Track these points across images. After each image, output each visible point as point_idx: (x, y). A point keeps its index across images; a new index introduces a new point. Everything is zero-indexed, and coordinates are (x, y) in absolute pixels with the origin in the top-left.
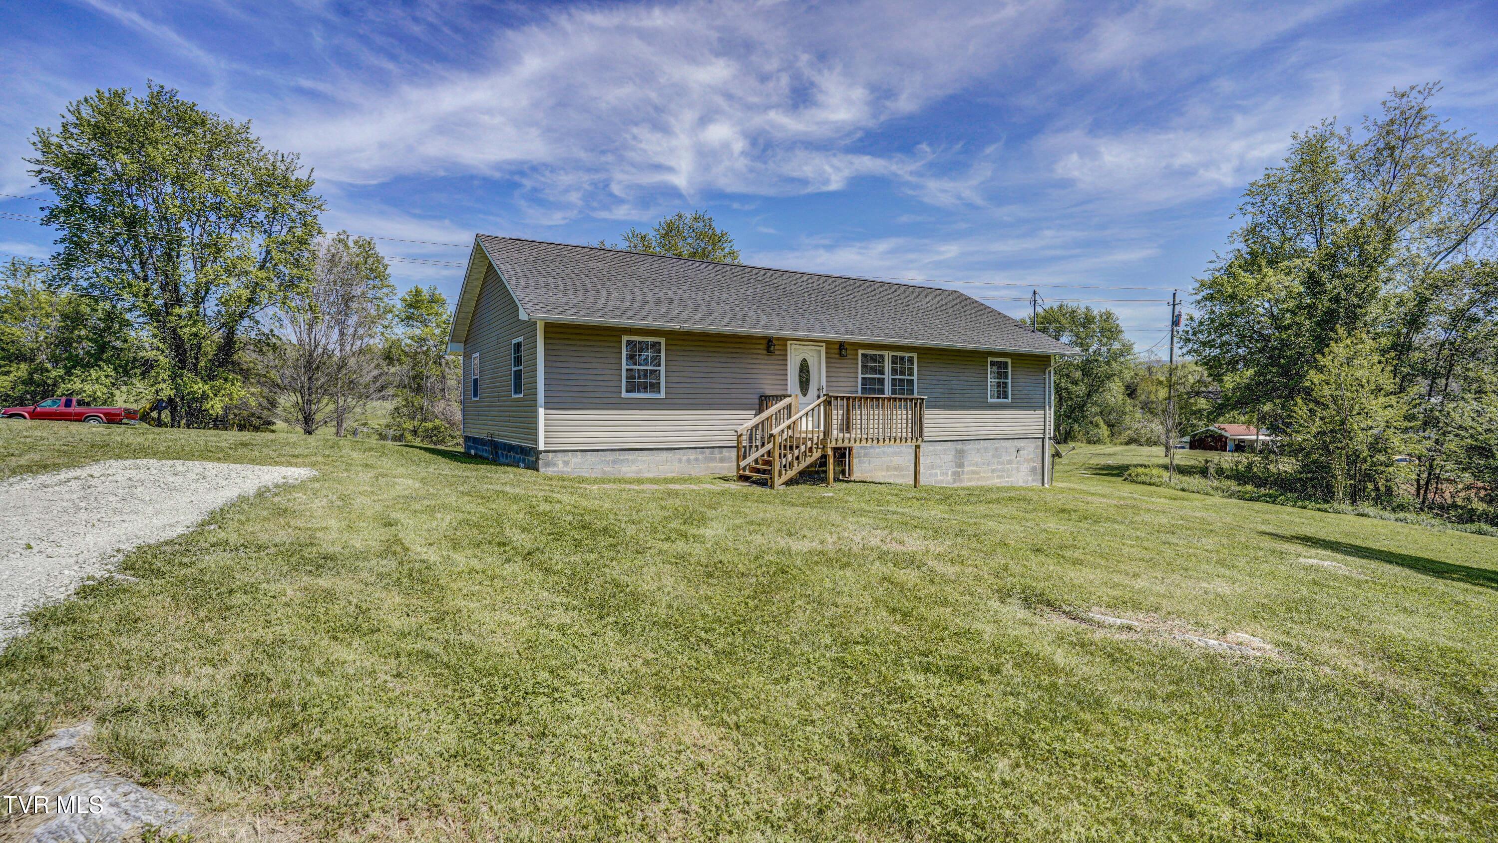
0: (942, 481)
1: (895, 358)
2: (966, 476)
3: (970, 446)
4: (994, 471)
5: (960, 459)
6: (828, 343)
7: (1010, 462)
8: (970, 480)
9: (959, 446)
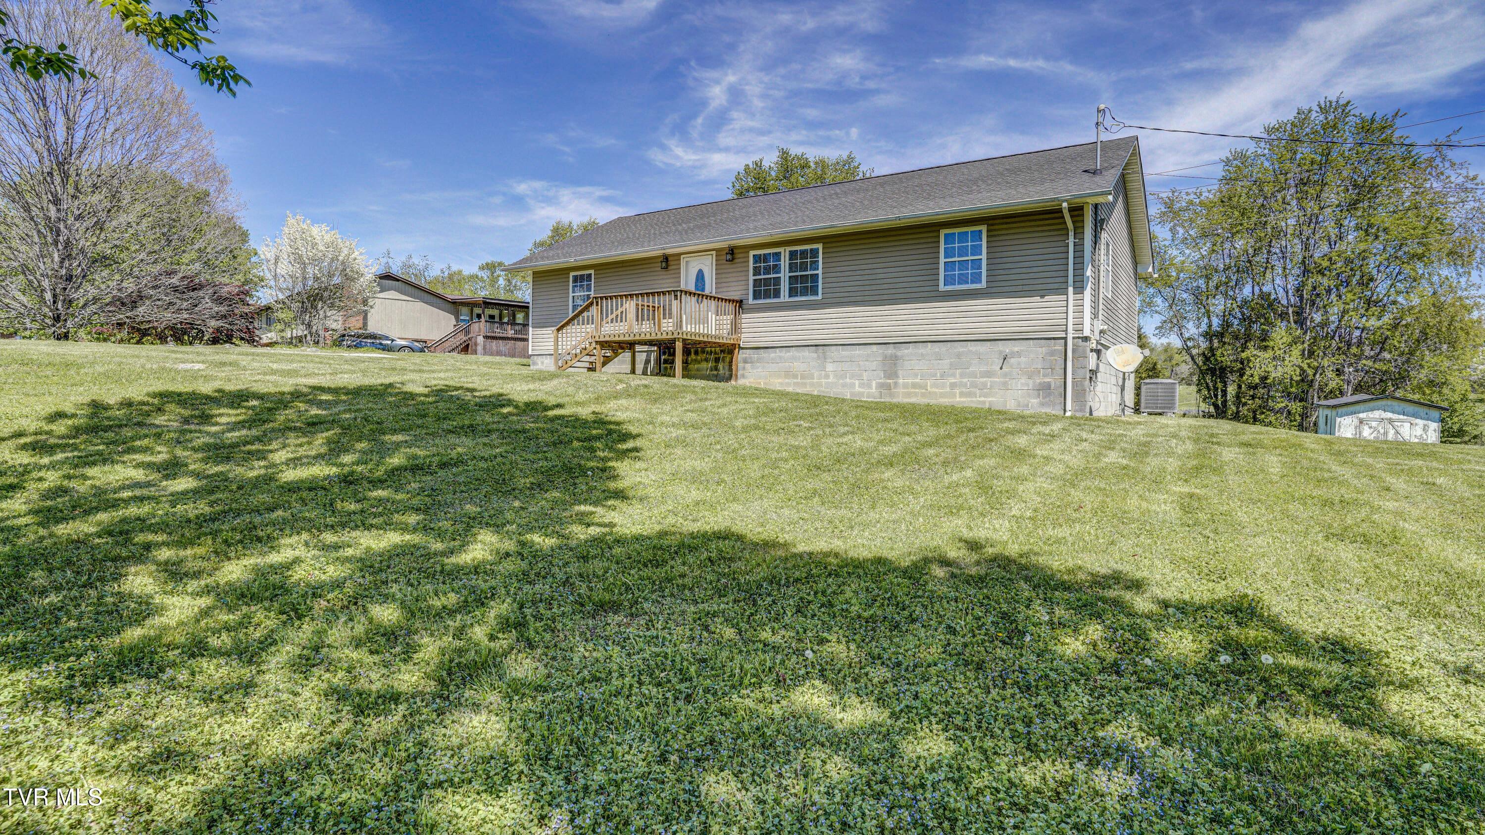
0: (862, 394)
1: (793, 255)
2: (901, 390)
3: (909, 350)
4: (953, 386)
5: (891, 367)
6: (718, 250)
7: (988, 374)
8: (909, 395)
9: (890, 350)
